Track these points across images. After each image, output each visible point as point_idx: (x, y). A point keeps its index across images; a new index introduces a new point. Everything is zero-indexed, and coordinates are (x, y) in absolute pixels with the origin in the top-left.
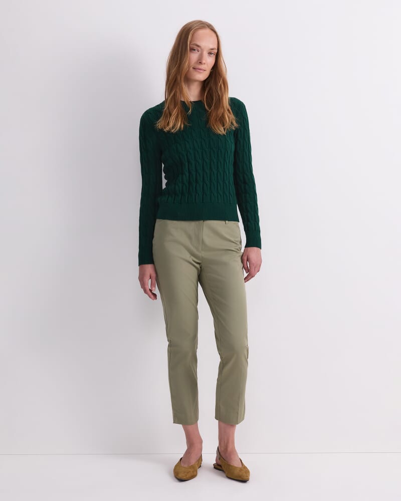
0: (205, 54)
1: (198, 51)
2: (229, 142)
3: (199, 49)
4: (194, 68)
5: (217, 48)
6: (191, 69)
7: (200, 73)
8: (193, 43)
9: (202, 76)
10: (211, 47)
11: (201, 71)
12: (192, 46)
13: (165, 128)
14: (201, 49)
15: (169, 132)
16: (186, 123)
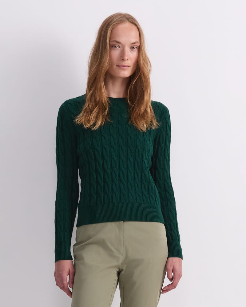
0: (127, 49)
1: (119, 47)
2: (148, 142)
3: (120, 45)
4: (118, 66)
5: (139, 41)
6: (115, 67)
7: (124, 70)
8: (113, 40)
9: (127, 73)
10: (133, 41)
11: (125, 68)
12: (112, 43)
13: (85, 125)
14: (122, 45)
15: (89, 129)
16: (108, 120)
